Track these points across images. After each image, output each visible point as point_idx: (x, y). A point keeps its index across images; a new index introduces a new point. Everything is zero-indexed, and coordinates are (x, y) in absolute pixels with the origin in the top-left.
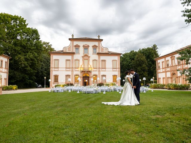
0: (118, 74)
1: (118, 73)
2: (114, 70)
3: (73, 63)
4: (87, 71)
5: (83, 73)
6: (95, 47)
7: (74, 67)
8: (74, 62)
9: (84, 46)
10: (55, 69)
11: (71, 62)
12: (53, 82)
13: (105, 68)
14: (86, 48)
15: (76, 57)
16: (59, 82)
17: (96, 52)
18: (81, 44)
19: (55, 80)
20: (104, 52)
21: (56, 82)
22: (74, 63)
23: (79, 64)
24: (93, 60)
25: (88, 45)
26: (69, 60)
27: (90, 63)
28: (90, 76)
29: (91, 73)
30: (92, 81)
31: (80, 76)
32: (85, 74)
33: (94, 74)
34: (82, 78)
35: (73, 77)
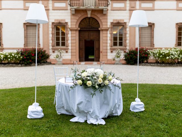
2: (181, 5)
4: (93, 11)
5: (80, 16)
13: (153, 0)
16: (4, 47)
28: (103, 26)
29: (105, 17)
30: (109, 42)
31: (70, 27)
32: (88, 20)
33: (114, 20)
34: (77, 33)
35: (48, 30)
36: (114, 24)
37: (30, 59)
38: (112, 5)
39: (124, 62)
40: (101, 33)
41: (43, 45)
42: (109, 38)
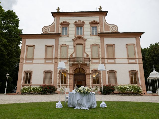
0: (140, 69)
1: (138, 67)
2: (131, 61)
3: (56, 50)
4: (81, 64)
5: (74, 67)
6: (94, 24)
7: (59, 57)
8: (59, 49)
9: (76, 24)
10: (28, 61)
11: (54, 49)
12: (22, 84)
13: (114, 59)
14: (79, 25)
15: (62, 40)
16: (32, 84)
17: (96, 32)
18: (71, 20)
19: (26, 80)
20: (110, 32)
21: (28, 84)
22: (59, 51)
23: (67, 52)
24: (92, 46)
25: (83, 22)
26: (51, 46)
27: (86, 51)
28: (87, 73)
29: (88, 68)
30: (91, 81)
31: (69, 73)
32: (79, 69)
33: (93, 69)
34: (73, 76)
35: (57, 75)
36: (93, 71)
37: (46, 90)
38: (92, 61)
39: (100, 93)
40: (86, 76)
41: (54, 83)
42: (91, 79)
